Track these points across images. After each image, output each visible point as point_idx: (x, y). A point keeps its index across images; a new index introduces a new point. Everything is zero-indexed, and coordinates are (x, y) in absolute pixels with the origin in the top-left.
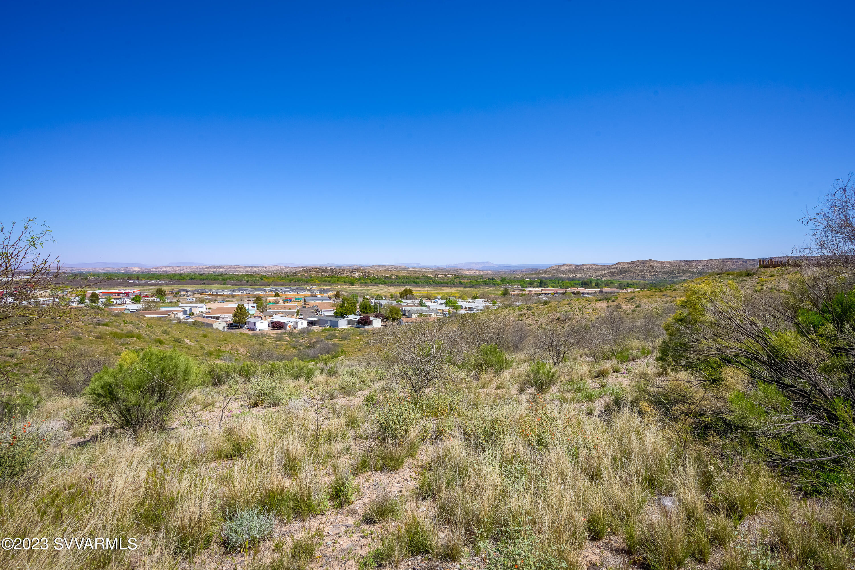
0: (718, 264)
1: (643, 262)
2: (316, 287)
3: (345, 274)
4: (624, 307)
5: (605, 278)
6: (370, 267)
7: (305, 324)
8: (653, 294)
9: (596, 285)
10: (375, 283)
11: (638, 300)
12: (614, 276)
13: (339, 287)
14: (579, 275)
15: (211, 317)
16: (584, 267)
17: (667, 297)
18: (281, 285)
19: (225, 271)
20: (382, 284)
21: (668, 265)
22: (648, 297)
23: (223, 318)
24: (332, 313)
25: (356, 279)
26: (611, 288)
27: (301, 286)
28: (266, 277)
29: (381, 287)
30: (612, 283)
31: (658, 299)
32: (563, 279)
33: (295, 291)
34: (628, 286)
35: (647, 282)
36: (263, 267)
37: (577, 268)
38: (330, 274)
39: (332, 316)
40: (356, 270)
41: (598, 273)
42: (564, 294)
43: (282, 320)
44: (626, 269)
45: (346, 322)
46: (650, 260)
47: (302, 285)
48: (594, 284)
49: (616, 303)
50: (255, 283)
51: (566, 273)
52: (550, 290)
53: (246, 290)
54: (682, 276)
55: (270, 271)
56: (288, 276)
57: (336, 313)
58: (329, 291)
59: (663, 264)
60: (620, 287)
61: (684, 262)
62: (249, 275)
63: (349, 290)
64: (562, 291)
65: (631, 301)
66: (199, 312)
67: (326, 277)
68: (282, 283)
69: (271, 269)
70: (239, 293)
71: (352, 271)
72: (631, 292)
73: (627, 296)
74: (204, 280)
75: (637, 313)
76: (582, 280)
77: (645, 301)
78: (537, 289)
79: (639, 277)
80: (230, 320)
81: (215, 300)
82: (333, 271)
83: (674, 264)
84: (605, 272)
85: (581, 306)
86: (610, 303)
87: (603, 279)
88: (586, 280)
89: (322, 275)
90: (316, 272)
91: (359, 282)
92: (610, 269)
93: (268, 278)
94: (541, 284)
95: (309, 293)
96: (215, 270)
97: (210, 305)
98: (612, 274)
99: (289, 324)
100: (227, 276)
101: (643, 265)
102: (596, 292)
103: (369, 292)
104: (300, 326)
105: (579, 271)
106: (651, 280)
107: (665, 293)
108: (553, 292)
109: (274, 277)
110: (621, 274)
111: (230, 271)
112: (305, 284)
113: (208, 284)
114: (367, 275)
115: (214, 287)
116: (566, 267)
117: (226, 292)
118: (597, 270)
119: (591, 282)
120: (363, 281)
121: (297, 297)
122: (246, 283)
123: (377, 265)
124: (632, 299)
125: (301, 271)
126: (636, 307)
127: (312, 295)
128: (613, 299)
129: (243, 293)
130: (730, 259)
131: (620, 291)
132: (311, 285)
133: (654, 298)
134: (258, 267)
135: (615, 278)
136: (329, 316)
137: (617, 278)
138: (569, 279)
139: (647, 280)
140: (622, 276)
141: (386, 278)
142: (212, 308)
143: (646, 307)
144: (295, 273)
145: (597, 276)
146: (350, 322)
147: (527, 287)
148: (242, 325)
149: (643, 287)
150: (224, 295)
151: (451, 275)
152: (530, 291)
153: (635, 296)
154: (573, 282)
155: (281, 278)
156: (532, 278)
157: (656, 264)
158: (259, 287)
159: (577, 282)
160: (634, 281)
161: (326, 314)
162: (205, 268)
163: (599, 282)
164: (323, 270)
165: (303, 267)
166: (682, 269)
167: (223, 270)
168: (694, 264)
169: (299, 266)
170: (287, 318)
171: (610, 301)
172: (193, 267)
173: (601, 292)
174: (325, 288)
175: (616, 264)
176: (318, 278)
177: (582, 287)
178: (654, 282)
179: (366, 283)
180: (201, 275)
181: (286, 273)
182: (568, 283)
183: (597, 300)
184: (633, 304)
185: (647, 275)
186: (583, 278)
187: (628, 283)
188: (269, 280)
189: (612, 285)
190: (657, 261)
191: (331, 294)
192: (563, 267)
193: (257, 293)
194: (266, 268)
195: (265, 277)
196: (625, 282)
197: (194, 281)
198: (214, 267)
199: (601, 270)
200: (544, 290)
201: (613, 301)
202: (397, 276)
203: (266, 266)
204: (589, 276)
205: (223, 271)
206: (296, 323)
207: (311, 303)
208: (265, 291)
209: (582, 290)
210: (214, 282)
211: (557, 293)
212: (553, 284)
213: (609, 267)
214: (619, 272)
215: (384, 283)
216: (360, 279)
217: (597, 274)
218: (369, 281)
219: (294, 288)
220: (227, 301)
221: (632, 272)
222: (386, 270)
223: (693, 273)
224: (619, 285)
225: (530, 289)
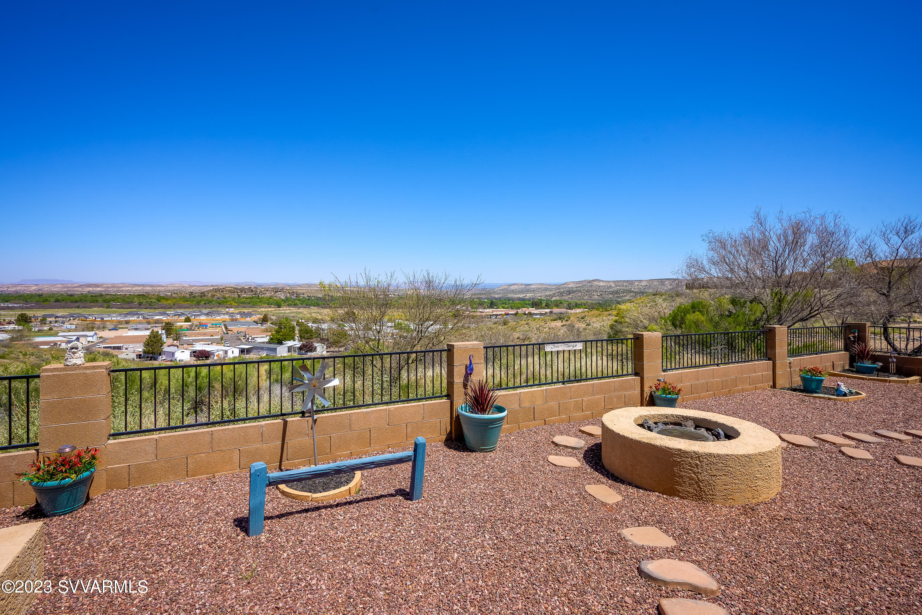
0: (657, 284)
1: (590, 282)
2: (233, 309)
3: (268, 294)
4: (577, 326)
5: (554, 299)
6: (299, 286)
7: (237, 352)
8: (600, 313)
9: (546, 306)
10: (307, 305)
11: (588, 319)
12: (563, 295)
13: (263, 309)
14: (529, 295)
15: (110, 347)
16: (534, 287)
17: (612, 316)
18: (187, 308)
19: (105, 291)
20: (314, 306)
21: (613, 285)
22: (596, 317)
23: (127, 349)
24: (266, 339)
25: (283, 300)
26: (561, 308)
27: (214, 309)
28: (166, 298)
29: (314, 309)
30: (561, 303)
31: (604, 318)
32: (513, 300)
33: (207, 314)
34: (577, 306)
35: (594, 302)
36: (159, 286)
37: (527, 288)
38: (249, 295)
39: (267, 343)
40: (282, 290)
41: (548, 293)
42: (516, 314)
43: (208, 348)
44: (574, 289)
45: (287, 349)
46: (597, 280)
47: (214, 307)
48: (544, 305)
49: (568, 323)
50: (150, 306)
51: (516, 293)
52: (501, 311)
53: (141, 314)
54: (625, 296)
55: (169, 291)
56: (194, 297)
57: (272, 339)
58: (252, 315)
59: (608, 284)
60: (570, 307)
61: (627, 281)
62: (140, 295)
63: (276, 313)
64: (513, 312)
65: (582, 320)
66: (89, 342)
67: (244, 297)
68: (188, 306)
69: (169, 288)
70: (133, 319)
71: (276, 290)
72: (582, 312)
73: (578, 316)
74: (76, 302)
75: (588, 331)
76: (532, 300)
77: (594, 320)
78: (488, 310)
79: (587, 297)
80: (141, 350)
81: (104, 328)
82: (252, 291)
83: (619, 284)
84: (554, 292)
85: (538, 326)
86: (564, 323)
87: (552, 299)
88: (536, 300)
89: (239, 296)
90: (230, 291)
91: (287, 304)
92: (559, 289)
93: (167, 300)
94: (492, 305)
95: (227, 317)
96: (91, 289)
97: (101, 334)
98: (561, 294)
99: (217, 353)
100: (108, 296)
101: (590, 284)
102: (546, 313)
103: (301, 316)
104: (230, 355)
105: (528, 291)
106: (598, 300)
107: (610, 312)
108: (504, 313)
109: (174, 298)
110: (569, 294)
111: (112, 291)
112: (218, 307)
113: (84, 308)
114: (295, 295)
115: (94, 311)
116: (516, 287)
117: (114, 317)
118: (546, 290)
119: (541, 303)
120: (290, 302)
121: (214, 322)
122: (138, 306)
123: (307, 284)
124: (583, 318)
125: (210, 291)
126: (586, 326)
127: (232, 320)
128: (566, 318)
129: (138, 317)
130: (668, 279)
131: (569, 311)
132: (227, 307)
133: (602, 317)
134: (151, 286)
135: (564, 298)
136: (264, 343)
137: (566, 298)
138: (519, 299)
139: (594, 300)
140: (570, 296)
141: (318, 299)
142: (104, 336)
143: (595, 325)
144: (203, 293)
145: (546, 296)
146: (290, 349)
147: (477, 309)
148: (155, 356)
149: (591, 307)
150: (113, 321)
151: (394, 295)
152: (481, 312)
153: (585, 316)
154: (524, 302)
155: (185, 299)
156: (482, 298)
157: (602, 284)
158: (157, 311)
159: (527, 302)
160: (582, 301)
161: (259, 340)
162: (75, 287)
163: (549, 302)
164: (240, 289)
165: (212, 286)
166: (626, 288)
167: (102, 289)
168: (636, 284)
169: (207, 284)
170: (210, 346)
171: (564, 321)
172: (58, 286)
173: (551, 312)
174: (246, 311)
175: (564, 284)
176: (234, 299)
177: (533, 307)
178: (601, 302)
179: (295, 305)
180: (71, 295)
181: (191, 293)
182: (519, 303)
183: (552, 320)
184: (584, 323)
185: (593, 295)
186: (533, 299)
187: (576, 304)
188: (169, 302)
189: (561, 305)
190: (602, 281)
191: (255, 318)
192: (512, 287)
193: (157, 317)
194: (163, 287)
195: (164, 298)
196: (573, 302)
197: (63, 304)
198: (89, 286)
199: (550, 290)
200: (495, 311)
201: (567, 321)
202: (332, 296)
203: (164, 284)
204: (539, 296)
205: (102, 291)
206: (226, 352)
207: (235, 328)
208: (168, 315)
209: (533, 310)
210: (92, 304)
211: (508, 314)
212: (504, 305)
213: (558, 286)
214: (567, 291)
215: (317, 305)
216: (287, 300)
217: (546, 294)
218: (298, 302)
219: (205, 311)
220: (120, 328)
221: (580, 291)
222: (318, 290)
223: (636, 293)
224: (568, 305)
225: (481, 310)
